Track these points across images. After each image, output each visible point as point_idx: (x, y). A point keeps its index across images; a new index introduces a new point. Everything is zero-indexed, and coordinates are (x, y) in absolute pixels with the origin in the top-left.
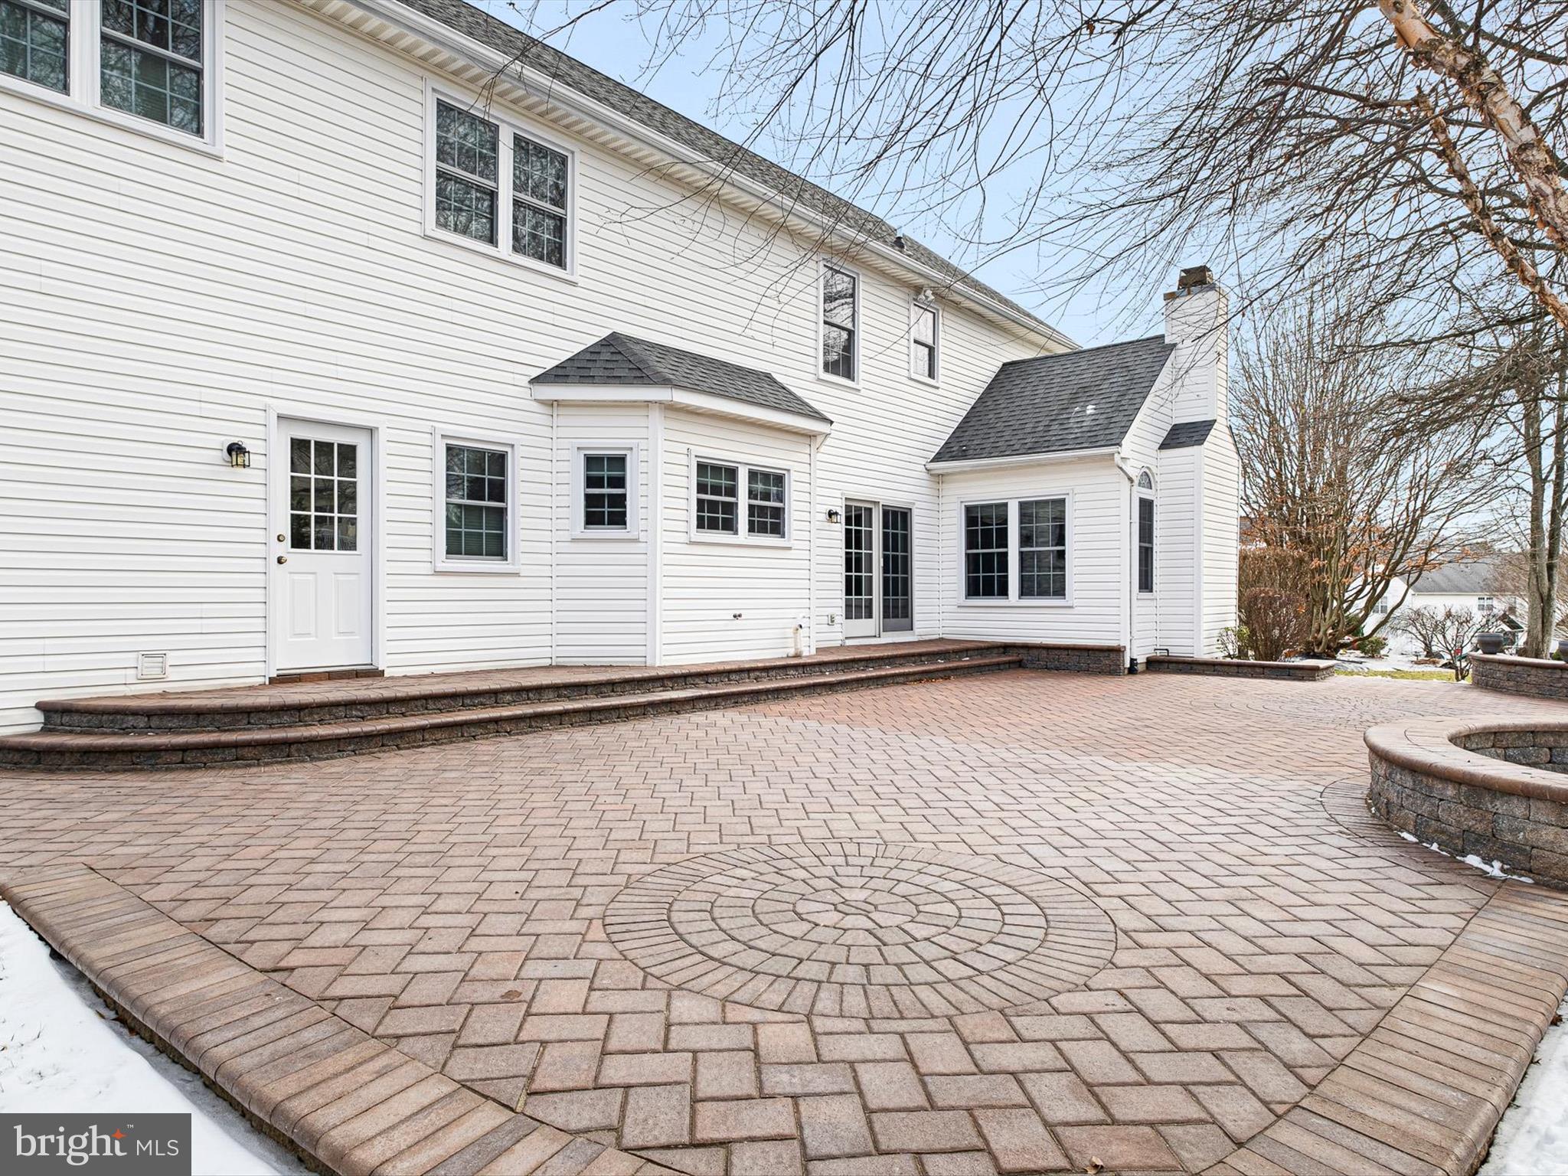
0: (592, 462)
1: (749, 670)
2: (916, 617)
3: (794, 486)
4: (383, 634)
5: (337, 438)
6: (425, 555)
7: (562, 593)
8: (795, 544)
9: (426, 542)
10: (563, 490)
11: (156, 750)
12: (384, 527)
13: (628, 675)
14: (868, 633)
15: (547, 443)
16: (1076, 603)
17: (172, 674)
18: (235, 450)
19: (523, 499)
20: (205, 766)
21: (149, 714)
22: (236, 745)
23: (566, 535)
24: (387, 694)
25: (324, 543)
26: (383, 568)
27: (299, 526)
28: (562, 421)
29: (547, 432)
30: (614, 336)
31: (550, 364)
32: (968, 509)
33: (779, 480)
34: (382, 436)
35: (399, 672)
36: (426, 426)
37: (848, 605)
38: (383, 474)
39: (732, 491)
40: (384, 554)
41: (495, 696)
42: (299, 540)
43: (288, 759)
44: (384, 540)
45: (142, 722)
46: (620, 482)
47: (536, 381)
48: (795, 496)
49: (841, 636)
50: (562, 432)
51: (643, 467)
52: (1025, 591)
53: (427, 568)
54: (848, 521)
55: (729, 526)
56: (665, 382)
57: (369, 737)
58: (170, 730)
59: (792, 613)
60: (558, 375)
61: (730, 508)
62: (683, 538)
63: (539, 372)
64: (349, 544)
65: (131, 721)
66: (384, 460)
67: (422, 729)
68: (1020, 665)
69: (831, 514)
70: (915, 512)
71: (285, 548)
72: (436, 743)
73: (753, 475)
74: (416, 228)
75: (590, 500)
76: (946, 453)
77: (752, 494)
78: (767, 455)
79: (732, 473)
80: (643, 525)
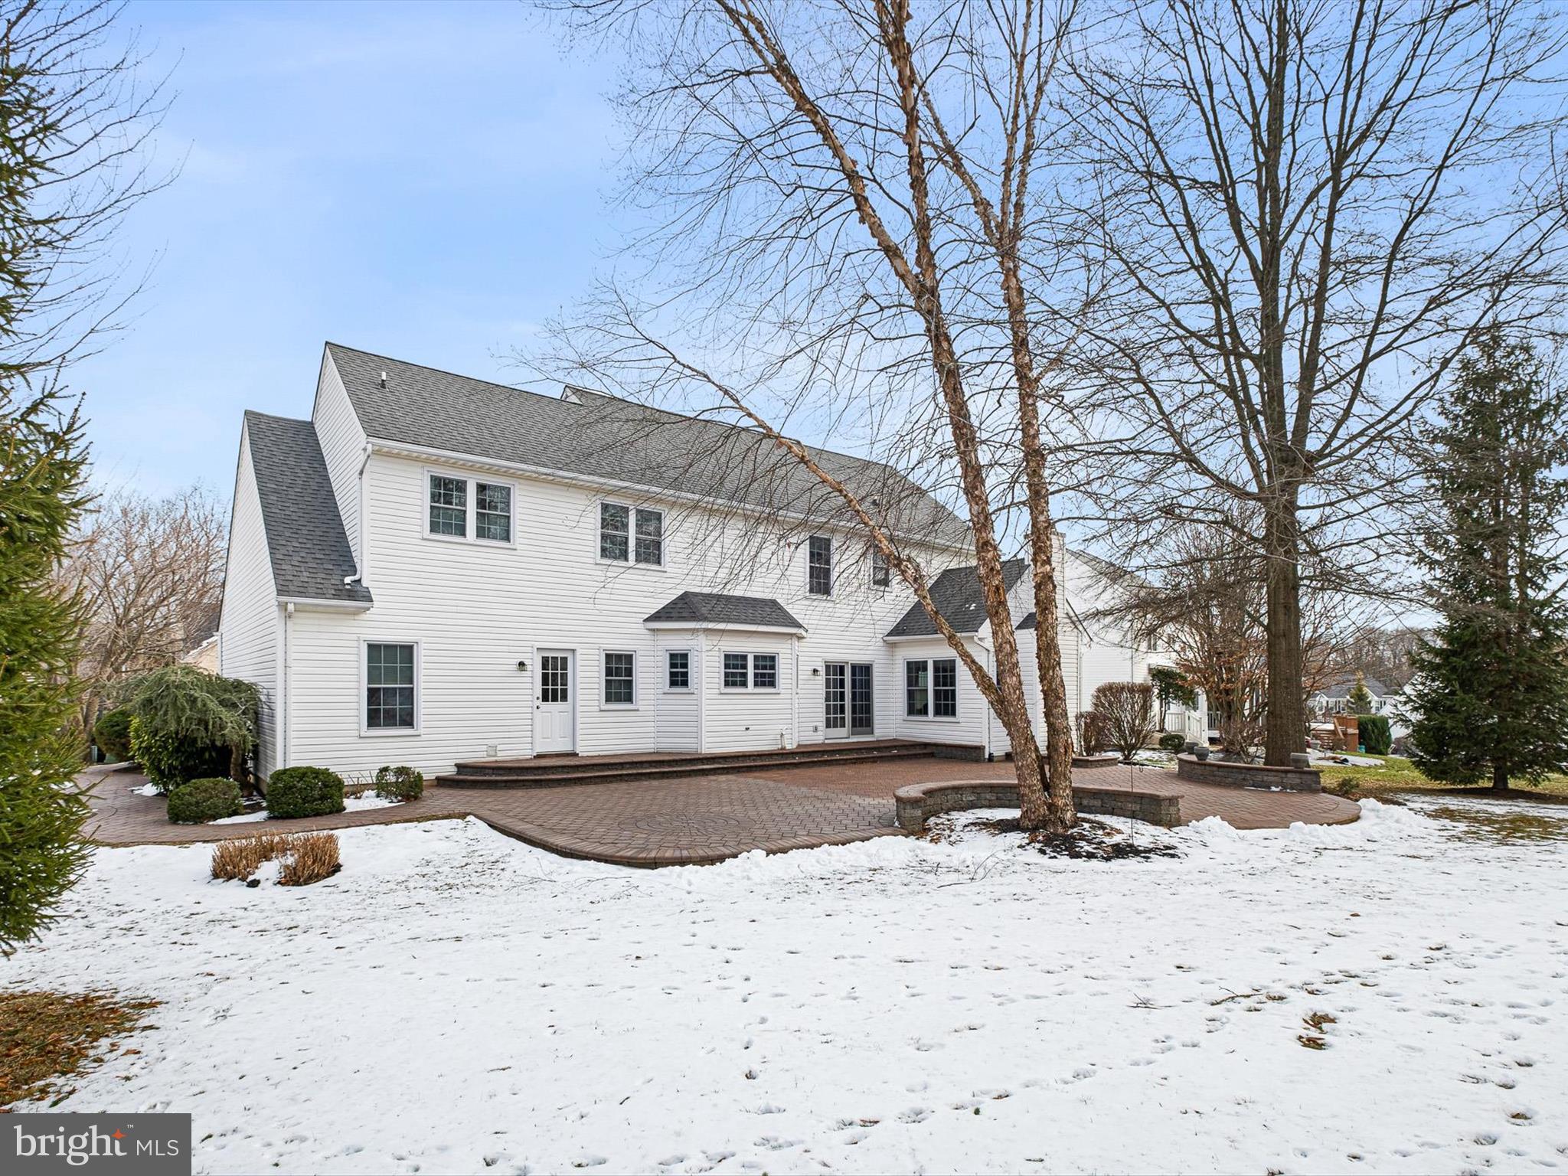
0: (673, 656)
1: (750, 756)
2: (876, 726)
3: (781, 661)
4: (579, 737)
5: (559, 655)
6: (597, 703)
7: (660, 718)
8: (783, 691)
9: (597, 697)
10: (660, 669)
11: (497, 782)
12: (579, 691)
13: (684, 757)
14: (842, 735)
15: (652, 648)
16: (961, 720)
17: (499, 754)
18: (521, 664)
19: (640, 675)
20: (513, 788)
21: (493, 769)
22: (523, 781)
23: (661, 691)
24: (577, 763)
25: (555, 699)
26: (579, 709)
27: (545, 693)
28: (659, 637)
29: (652, 643)
30: (686, 594)
31: (653, 611)
32: (909, 663)
33: (773, 658)
34: (578, 653)
35: (585, 754)
36: (597, 646)
37: (828, 720)
38: (579, 668)
39: (744, 667)
40: (579, 703)
41: (622, 765)
42: (545, 698)
43: (541, 787)
44: (579, 697)
45: (491, 771)
46: (685, 666)
47: (645, 620)
48: (781, 666)
49: (822, 738)
50: (659, 643)
51: (696, 659)
52: (937, 713)
53: (597, 709)
54: (828, 673)
55: (744, 684)
56: (705, 619)
57: (570, 779)
58: (501, 775)
59: (781, 727)
60: (656, 617)
61: (744, 675)
62: (717, 691)
63: (647, 616)
64: (564, 698)
65: (487, 771)
66: (579, 663)
67: (591, 777)
68: (932, 755)
69: (815, 671)
70: (875, 666)
71: (539, 702)
72: (595, 783)
73: (756, 658)
74: (592, 561)
75: (672, 674)
76: (897, 631)
77: (756, 667)
78: (765, 647)
79: (744, 658)
80: (696, 686)
